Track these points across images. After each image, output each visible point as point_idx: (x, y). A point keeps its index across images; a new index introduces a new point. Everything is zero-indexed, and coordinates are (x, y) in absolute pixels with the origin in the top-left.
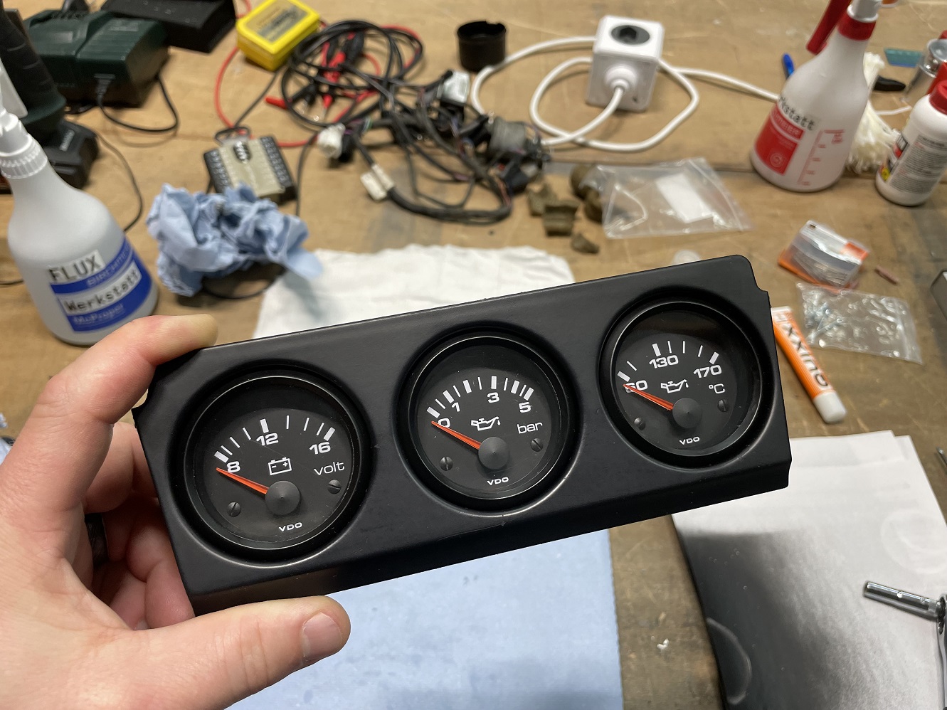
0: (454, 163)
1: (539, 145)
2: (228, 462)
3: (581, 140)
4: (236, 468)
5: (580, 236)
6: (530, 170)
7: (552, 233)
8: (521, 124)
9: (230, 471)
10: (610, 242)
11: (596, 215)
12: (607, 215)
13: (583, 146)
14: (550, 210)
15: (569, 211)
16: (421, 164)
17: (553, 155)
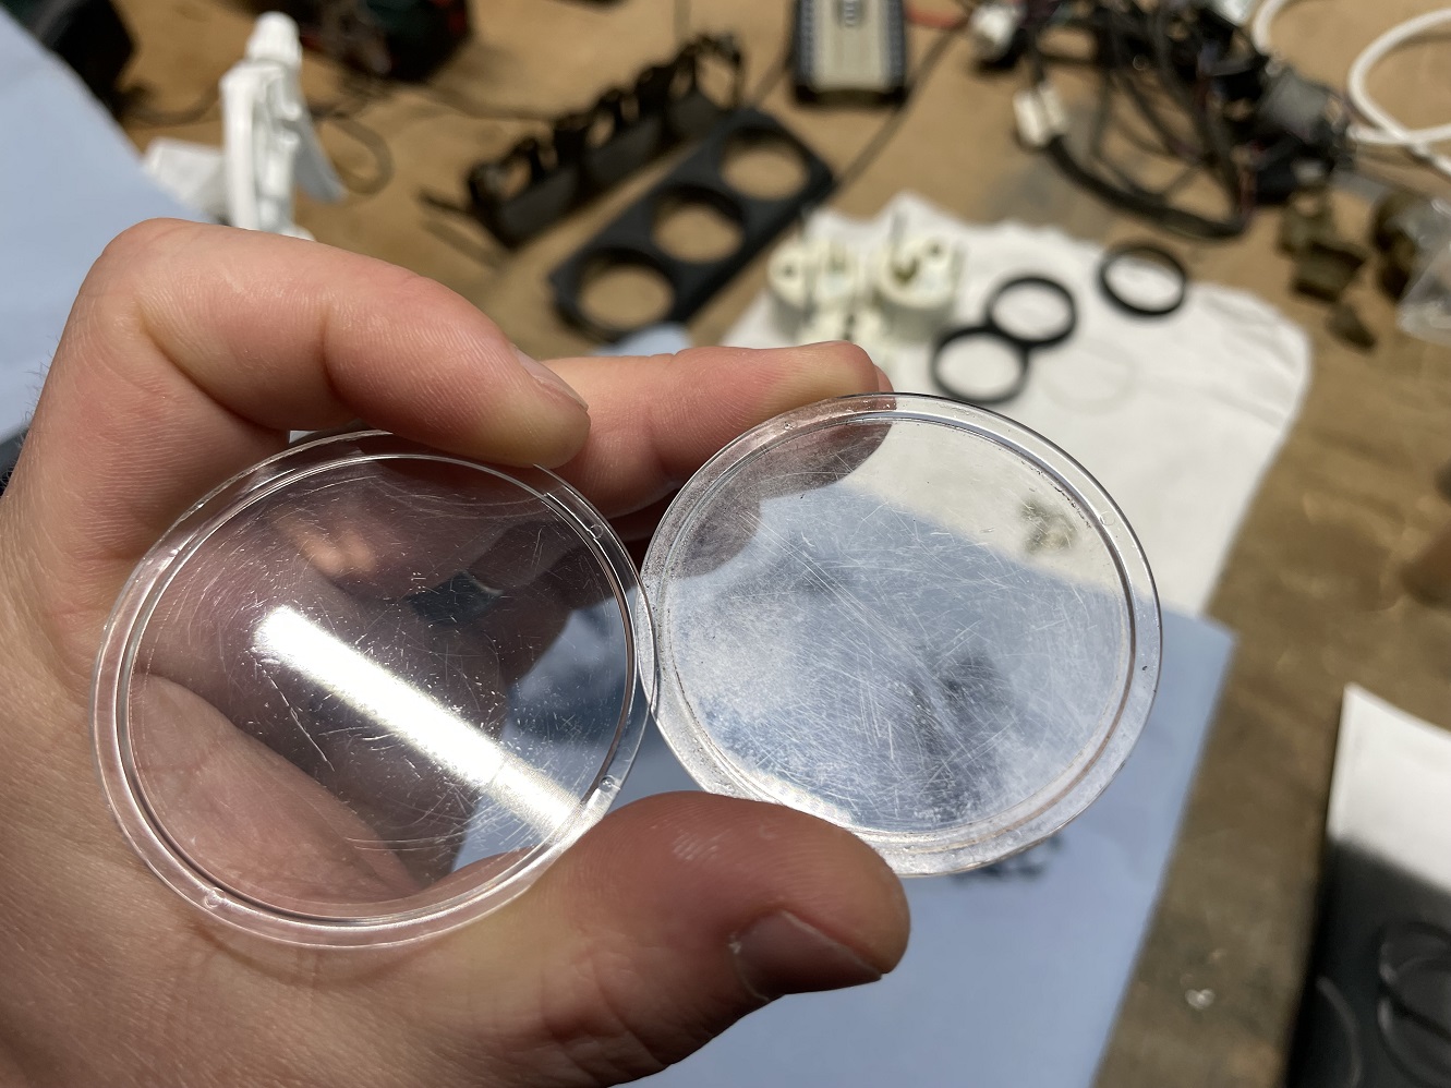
0: (1179, 120)
1: (1342, 136)
3: (1422, 151)
5: (1351, 312)
6: (1309, 172)
7: (1305, 289)
8: (1324, 90)
10: (1402, 338)
11: (1396, 285)
12: (1415, 289)
13: (1423, 162)
14: (1319, 250)
15: (1350, 262)
16: (1125, 108)
17: (1363, 162)
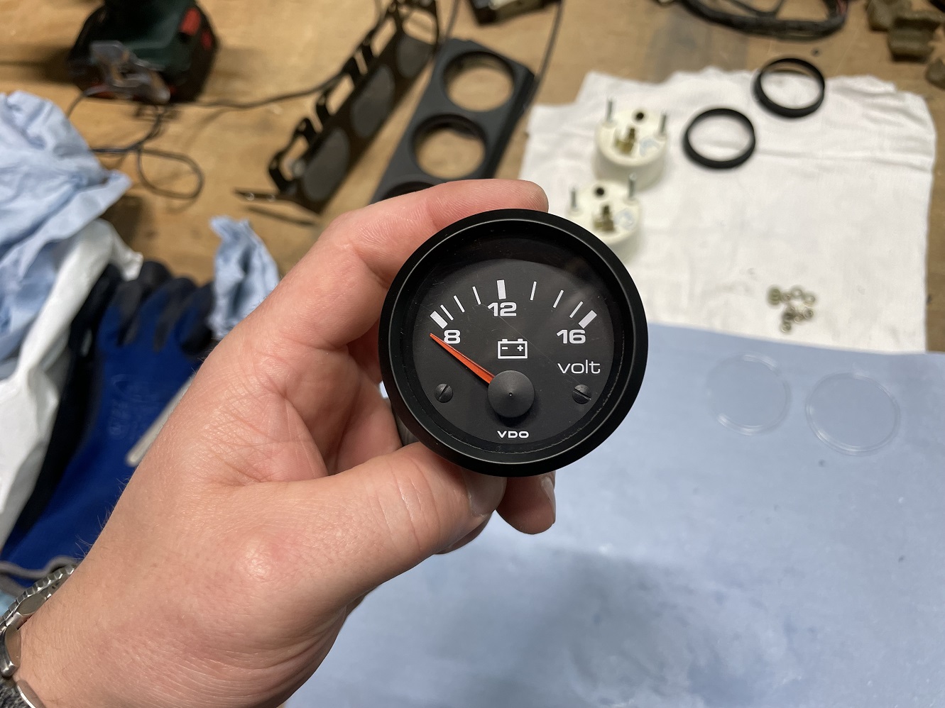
2: (447, 328)
4: (455, 339)
7: (899, 57)
9: (446, 340)
14: (901, 23)
15: (927, 27)
